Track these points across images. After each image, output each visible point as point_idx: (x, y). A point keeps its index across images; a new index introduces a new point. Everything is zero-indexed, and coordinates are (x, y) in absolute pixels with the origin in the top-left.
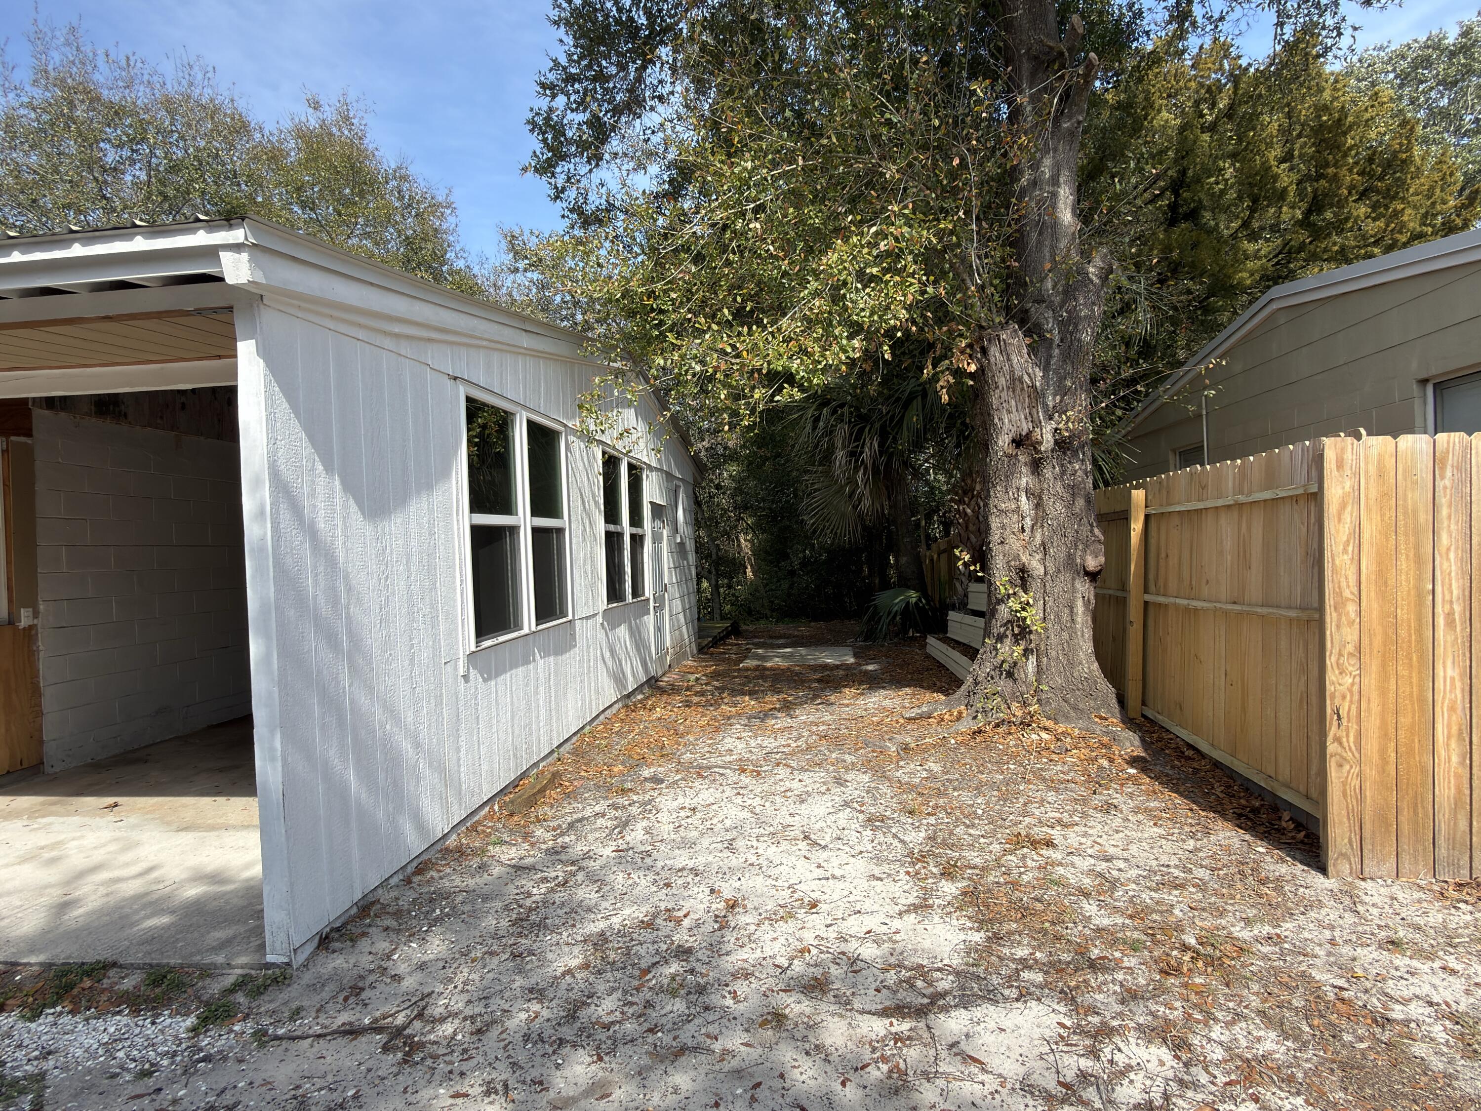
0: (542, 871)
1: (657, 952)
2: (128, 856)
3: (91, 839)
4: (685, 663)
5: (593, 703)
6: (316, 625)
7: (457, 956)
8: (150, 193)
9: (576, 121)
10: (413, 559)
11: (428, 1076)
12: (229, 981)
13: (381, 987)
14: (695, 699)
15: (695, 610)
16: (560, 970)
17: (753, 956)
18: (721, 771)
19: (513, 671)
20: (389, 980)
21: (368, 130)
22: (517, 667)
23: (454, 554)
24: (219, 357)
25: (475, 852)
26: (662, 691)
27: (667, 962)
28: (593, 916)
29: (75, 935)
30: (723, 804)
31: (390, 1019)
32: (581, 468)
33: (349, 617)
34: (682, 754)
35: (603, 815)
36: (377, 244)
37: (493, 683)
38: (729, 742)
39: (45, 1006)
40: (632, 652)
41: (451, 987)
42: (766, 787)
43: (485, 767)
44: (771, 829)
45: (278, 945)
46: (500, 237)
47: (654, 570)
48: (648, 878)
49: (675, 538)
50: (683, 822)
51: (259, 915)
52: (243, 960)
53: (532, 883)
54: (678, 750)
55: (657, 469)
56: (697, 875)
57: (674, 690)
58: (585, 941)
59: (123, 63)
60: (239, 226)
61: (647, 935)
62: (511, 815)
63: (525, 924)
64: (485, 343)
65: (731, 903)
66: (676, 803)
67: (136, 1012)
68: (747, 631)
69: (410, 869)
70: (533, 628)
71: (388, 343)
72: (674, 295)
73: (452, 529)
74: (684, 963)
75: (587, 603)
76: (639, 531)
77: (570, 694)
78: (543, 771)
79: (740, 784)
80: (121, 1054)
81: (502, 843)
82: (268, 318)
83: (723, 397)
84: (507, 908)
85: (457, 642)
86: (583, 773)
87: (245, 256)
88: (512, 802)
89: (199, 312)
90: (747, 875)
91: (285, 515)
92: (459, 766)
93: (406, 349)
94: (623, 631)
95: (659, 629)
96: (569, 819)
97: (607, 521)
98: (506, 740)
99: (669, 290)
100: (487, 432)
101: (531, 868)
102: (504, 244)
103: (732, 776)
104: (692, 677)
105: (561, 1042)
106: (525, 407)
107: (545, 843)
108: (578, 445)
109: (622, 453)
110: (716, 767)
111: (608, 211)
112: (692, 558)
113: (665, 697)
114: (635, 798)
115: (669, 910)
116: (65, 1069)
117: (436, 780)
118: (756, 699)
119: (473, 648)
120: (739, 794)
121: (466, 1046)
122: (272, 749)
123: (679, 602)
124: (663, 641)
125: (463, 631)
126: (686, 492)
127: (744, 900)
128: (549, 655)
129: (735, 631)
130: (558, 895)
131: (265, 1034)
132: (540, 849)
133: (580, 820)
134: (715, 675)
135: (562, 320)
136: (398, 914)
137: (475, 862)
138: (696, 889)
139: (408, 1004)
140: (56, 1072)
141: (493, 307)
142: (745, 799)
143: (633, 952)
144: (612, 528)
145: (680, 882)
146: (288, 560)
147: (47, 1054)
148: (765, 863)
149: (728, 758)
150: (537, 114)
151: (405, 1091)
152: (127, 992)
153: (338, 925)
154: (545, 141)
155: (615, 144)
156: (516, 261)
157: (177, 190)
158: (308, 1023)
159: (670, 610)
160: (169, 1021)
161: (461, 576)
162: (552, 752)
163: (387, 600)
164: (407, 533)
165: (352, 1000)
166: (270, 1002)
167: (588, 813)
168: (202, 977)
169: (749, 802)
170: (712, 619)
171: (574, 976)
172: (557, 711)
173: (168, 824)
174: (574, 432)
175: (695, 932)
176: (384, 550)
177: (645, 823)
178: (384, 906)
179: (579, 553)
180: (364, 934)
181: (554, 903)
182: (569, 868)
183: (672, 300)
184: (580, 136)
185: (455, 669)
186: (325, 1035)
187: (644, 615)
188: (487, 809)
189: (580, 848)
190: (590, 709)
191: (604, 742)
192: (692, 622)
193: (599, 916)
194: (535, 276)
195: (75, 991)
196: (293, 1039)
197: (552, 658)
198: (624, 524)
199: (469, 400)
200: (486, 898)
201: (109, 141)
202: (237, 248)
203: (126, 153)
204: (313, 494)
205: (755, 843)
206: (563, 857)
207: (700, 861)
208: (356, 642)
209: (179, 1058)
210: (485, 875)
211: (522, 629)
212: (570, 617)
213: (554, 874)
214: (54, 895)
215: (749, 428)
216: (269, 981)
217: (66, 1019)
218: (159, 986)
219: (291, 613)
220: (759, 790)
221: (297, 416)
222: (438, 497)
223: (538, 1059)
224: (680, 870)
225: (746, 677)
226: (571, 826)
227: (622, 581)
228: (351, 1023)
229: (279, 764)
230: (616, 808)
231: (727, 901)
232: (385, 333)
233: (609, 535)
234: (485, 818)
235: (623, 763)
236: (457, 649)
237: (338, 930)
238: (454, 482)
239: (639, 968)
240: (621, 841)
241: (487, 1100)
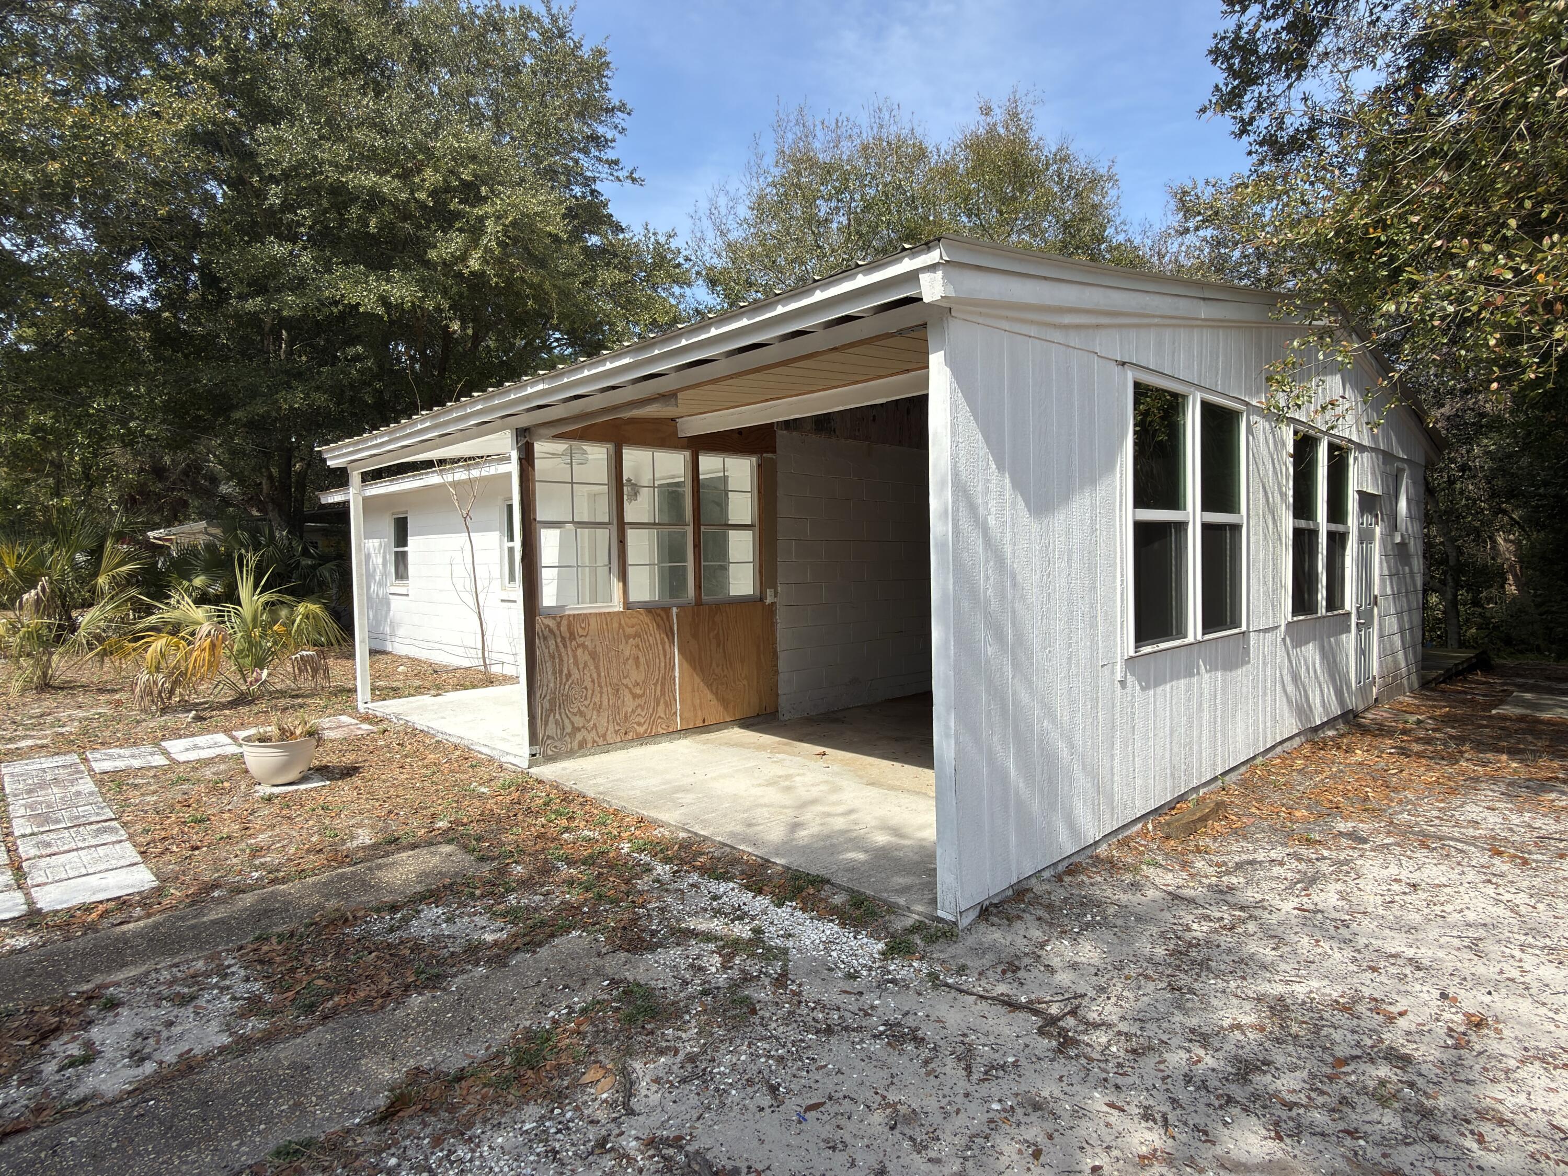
0: (1204, 908)
1: (1358, 1044)
2: (834, 798)
3: (809, 778)
4: (1400, 698)
5: (1269, 731)
6: (985, 617)
7: (1110, 968)
8: (850, 234)
9: (1273, 30)
10: (1074, 556)
11: (1082, 1074)
12: (909, 922)
13: (1035, 972)
14: (1416, 747)
15: (1419, 634)
16: (1226, 1023)
17: (1514, 1100)
18: (1460, 846)
19: (1174, 683)
20: (1042, 969)
21: (1034, 121)
22: (1178, 678)
23: (1115, 553)
24: (908, 371)
25: (1127, 868)
26: (1365, 730)
27: (1372, 1061)
28: (1268, 975)
29: (804, 850)
30: (1461, 889)
31: (1044, 1005)
32: (1265, 453)
33: (1013, 611)
34: (1396, 813)
35: (1282, 864)
36: (1035, 236)
37: (1152, 692)
38: (1473, 811)
39: (786, 899)
40: (1323, 677)
41: (1104, 996)
42: (1537, 882)
43: (1139, 782)
44: (1548, 942)
45: (947, 903)
46: (1168, 197)
47: (1359, 579)
48: (1345, 953)
49: (1392, 536)
50: (1397, 898)
51: (932, 872)
52: (919, 908)
53: (1191, 917)
54: (1390, 807)
55: (1372, 449)
56: (1418, 968)
57: (1381, 730)
58: (1259, 1000)
59: (833, 126)
60: (934, 248)
61: (1341, 1018)
62: (1167, 838)
63: (1185, 959)
64: (1156, 320)
65: (1475, 1020)
66: (1386, 872)
67: (843, 925)
68: (1503, 666)
69: (1061, 868)
70: (1199, 637)
71: (1057, 336)
72: (1415, 219)
73: (1114, 526)
74: (1398, 1071)
75: (1266, 613)
76: (1340, 528)
77: (1240, 716)
78: (1204, 798)
79: (1493, 870)
80: (834, 954)
81: (1157, 865)
82: (956, 330)
83: (1492, 342)
84: (1162, 934)
85: (1115, 646)
86: (1254, 810)
87: (939, 274)
88: (1168, 824)
89: (900, 332)
90: (1504, 991)
91: (963, 513)
92: (1113, 775)
93: (1075, 339)
94: (1311, 652)
95: (1363, 652)
96: (1237, 859)
97: (1296, 516)
98: (1163, 756)
99: (1406, 212)
100: (1149, 419)
101: (1191, 901)
102: (1173, 204)
103: (1480, 857)
104: (1412, 719)
105: (1230, 1100)
106: (1199, 387)
107: (1206, 877)
108: (1262, 425)
109: (1321, 431)
110: (1451, 839)
111: (1310, 130)
112: (1418, 564)
113: (1368, 739)
114: (1326, 853)
115: (1375, 1000)
116: (800, 951)
117: (1089, 785)
118: (1521, 761)
119: (1132, 653)
120: (1489, 881)
121: (1121, 1060)
122: (947, 727)
123: (1394, 620)
124: (1368, 667)
125: (1122, 634)
126: (1412, 477)
127: (1497, 1021)
128: (1216, 670)
129: (1483, 664)
130: (1224, 938)
131: (937, 978)
132: (1201, 883)
133: (1252, 863)
134: (1448, 720)
135: (1241, 279)
136: (1050, 907)
137: (1128, 878)
138: (1418, 987)
139: (1060, 998)
140: (795, 951)
141: (1159, 278)
142: (1501, 890)
143: (1323, 1033)
144: (1303, 524)
145: (1393, 970)
146: (965, 555)
147: (789, 936)
148: (1535, 985)
149: (1471, 832)
150: (1222, 39)
151: (1061, 1079)
152: (837, 906)
153: (995, 901)
154: (1230, 68)
155: (1327, 41)
156: (1186, 221)
157: (869, 227)
158: (969, 981)
159: (1381, 629)
160: (865, 940)
161: (1122, 576)
162: (1215, 779)
163: (1048, 597)
164: (1068, 531)
165: (1009, 975)
166: (941, 952)
167: (1261, 856)
168: (888, 911)
169: (1508, 896)
170: (1444, 645)
171: (1244, 1033)
172: (1224, 734)
173: (861, 777)
174: (1258, 411)
175: (1417, 1038)
176: (1047, 547)
177: (1339, 886)
178: (1037, 897)
179: (1257, 552)
180: (1019, 918)
181: (1218, 946)
182: (1237, 913)
183: (1411, 225)
184: (1278, 48)
185: (1113, 673)
186: (986, 998)
187: (1342, 633)
188: (1139, 826)
189: (1251, 895)
190: (1265, 738)
191: (1283, 780)
192: (1414, 646)
193: (1277, 978)
194: (1208, 233)
195: (804, 894)
196: (961, 991)
197: (1219, 674)
198: (1319, 519)
199: (1137, 385)
200: (1139, 919)
201: (823, 197)
202: (932, 268)
203: (833, 204)
204: (987, 492)
205: (1517, 954)
206: (1229, 898)
207: (1425, 954)
208: (1020, 639)
209: (874, 973)
210: (1139, 895)
211: (1186, 637)
212: (1244, 628)
213: (1219, 915)
214: (788, 815)
215: (1537, 383)
216: (939, 934)
217: (798, 913)
218: (859, 909)
219: (966, 604)
220: (1526, 884)
221: (976, 419)
222: (1101, 491)
223: (1201, 1107)
224: (1392, 956)
225: (1502, 728)
226: (1239, 866)
227: (1314, 591)
228: (1008, 995)
229: (953, 742)
230: (1299, 860)
231: (1468, 1015)
232: (1055, 326)
233: (1297, 532)
234: (1138, 834)
235: (1308, 808)
236: (1115, 652)
237: (996, 906)
238: (1118, 475)
239: (1332, 1055)
240: (1305, 899)
241: (1144, 1124)
